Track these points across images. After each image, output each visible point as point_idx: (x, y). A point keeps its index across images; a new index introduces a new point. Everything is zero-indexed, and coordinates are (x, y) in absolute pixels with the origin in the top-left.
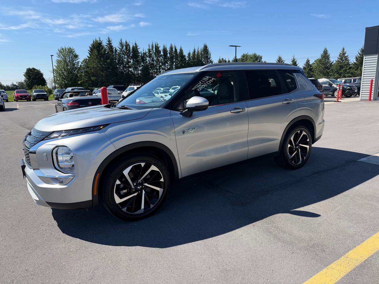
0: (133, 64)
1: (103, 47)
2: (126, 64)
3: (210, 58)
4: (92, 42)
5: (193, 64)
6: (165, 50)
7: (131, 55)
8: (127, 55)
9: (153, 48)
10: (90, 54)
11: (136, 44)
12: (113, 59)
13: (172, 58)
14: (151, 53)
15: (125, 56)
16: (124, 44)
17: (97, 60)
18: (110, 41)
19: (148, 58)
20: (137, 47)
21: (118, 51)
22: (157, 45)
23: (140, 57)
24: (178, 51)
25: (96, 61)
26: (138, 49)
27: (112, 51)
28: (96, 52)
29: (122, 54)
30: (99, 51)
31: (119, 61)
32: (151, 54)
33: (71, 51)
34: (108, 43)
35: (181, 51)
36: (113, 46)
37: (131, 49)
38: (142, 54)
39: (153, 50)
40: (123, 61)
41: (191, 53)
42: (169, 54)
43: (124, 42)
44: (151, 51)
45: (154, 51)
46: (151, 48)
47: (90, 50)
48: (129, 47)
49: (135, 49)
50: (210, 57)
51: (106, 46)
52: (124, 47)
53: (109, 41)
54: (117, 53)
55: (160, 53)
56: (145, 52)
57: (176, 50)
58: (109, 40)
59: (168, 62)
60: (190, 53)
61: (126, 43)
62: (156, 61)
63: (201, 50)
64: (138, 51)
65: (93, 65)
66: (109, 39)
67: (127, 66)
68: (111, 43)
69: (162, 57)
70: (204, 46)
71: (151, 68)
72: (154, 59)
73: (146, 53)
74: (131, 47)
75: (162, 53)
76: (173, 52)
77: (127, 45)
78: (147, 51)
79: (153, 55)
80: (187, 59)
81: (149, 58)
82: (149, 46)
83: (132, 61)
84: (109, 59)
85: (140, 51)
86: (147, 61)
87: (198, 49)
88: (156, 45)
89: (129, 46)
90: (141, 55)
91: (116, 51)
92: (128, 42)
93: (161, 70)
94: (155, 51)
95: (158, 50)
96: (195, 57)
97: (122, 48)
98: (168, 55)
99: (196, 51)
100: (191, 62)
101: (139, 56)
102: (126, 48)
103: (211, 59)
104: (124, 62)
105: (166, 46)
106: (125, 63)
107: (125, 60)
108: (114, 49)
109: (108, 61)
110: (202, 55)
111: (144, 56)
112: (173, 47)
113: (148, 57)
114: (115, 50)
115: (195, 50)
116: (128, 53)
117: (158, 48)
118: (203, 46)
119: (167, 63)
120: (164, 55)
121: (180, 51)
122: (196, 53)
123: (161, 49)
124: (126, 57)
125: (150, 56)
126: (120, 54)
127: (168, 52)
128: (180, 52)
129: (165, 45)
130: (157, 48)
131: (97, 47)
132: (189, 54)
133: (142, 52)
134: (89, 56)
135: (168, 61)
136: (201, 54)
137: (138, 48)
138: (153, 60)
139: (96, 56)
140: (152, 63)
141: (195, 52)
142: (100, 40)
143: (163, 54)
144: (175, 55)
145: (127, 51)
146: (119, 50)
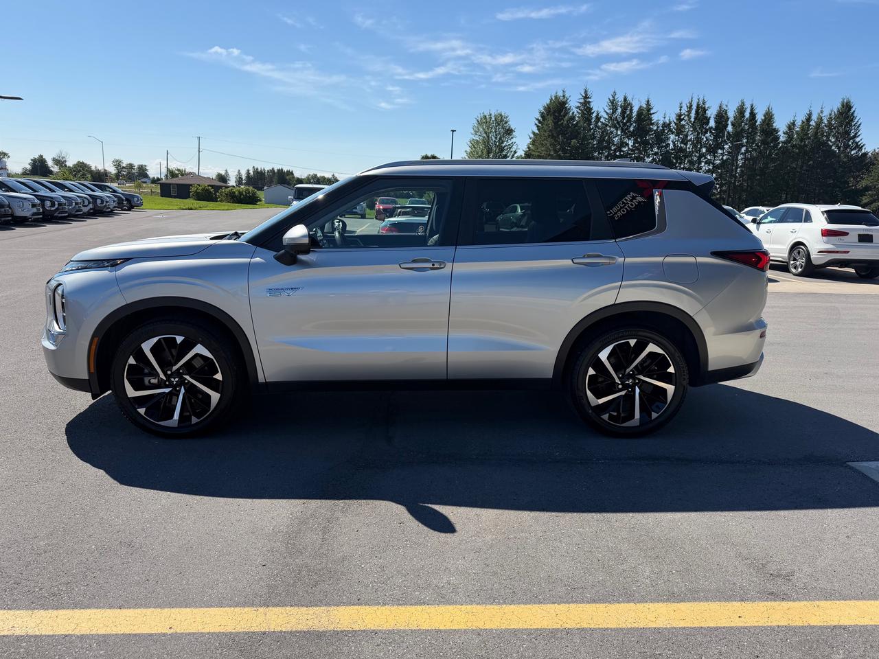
0: (632, 150)
1: (567, 111)
2: (615, 149)
3: (855, 136)
4: (548, 102)
5: (797, 150)
6: (722, 117)
7: (632, 129)
8: (622, 129)
9: (689, 112)
10: (538, 126)
11: (648, 102)
12: (585, 138)
13: (737, 135)
14: (683, 123)
15: (617, 130)
16: (619, 104)
17: (549, 139)
18: (588, 98)
19: (672, 137)
20: (649, 109)
21: (602, 120)
22: (704, 104)
23: (652, 134)
24: (760, 118)
25: (548, 143)
26: (651, 114)
27: (589, 121)
28: (550, 122)
29: (610, 127)
30: (557, 120)
31: (600, 142)
32: (684, 126)
33: (501, 120)
34: (582, 101)
35: (769, 117)
36: (592, 109)
37: (635, 114)
38: (658, 127)
39: (689, 115)
40: (610, 142)
41: (799, 123)
42: (732, 125)
43: (620, 99)
44: (683, 119)
45: (692, 120)
46: (684, 110)
47: (540, 118)
48: (631, 110)
49: (645, 115)
50: (856, 134)
51: (578, 107)
52: (619, 110)
53: (586, 97)
54: (600, 124)
55: (708, 123)
56: (668, 122)
57: (753, 114)
58: (586, 95)
59: (726, 147)
60: (793, 124)
61: (625, 99)
62: (693, 143)
63: (831, 114)
64: (651, 120)
65: (539, 152)
66: (586, 92)
67: (618, 154)
68: (589, 102)
69: (711, 132)
70: (843, 106)
71: (675, 159)
72: (689, 138)
73: (670, 123)
74: (635, 110)
75: (712, 124)
76: (743, 122)
77: (627, 105)
78: (674, 118)
79: (688, 128)
80: (783, 138)
81: (676, 136)
82: (681, 107)
83: (631, 143)
84: (576, 138)
85: (655, 118)
86: (670, 142)
87: (822, 112)
88: (698, 105)
89: (631, 107)
90: (655, 128)
91: (598, 118)
92: (629, 99)
93: (703, 164)
94: (695, 118)
95: (702, 115)
96: (807, 134)
97: (614, 112)
98: (730, 128)
99: (814, 117)
100: (794, 146)
101: (651, 130)
102: (623, 112)
103: (857, 140)
104: (613, 144)
105: (727, 106)
106: (613, 148)
107: (616, 139)
108: (594, 115)
109: (574, 142)
110: (830, 128)
111: (664, 130)
112: (745, 107)
113: (673, 133)
114: (597, 116)
115: (810, 115)
116: (625, 124)
117: (705, 110)
118: (840, 106)
119: (723, 148)
120: (717, 128)
121: (763, 118)
122: (813, 123)
123: (712, 113)
124: (619, 133)
125: (679, 130)
126: (607, 125)
127: (731, 119)
128: (764, 121)
129: (725, 103)
130: (701, 111)
131: (555, 112)
132: (791, 126)
133: (661, 122)
134: (537, 132)
135: (727, 144)
136: (829, 125)
137: (652, 112)
138: (684, 142)
139: (551, 131)
140: (681, 147)
141: (809, 119)
142: (564, 96)
143: (714, 127)
144: (748, 129)
145: (623, 118)
146: (607, 117)
